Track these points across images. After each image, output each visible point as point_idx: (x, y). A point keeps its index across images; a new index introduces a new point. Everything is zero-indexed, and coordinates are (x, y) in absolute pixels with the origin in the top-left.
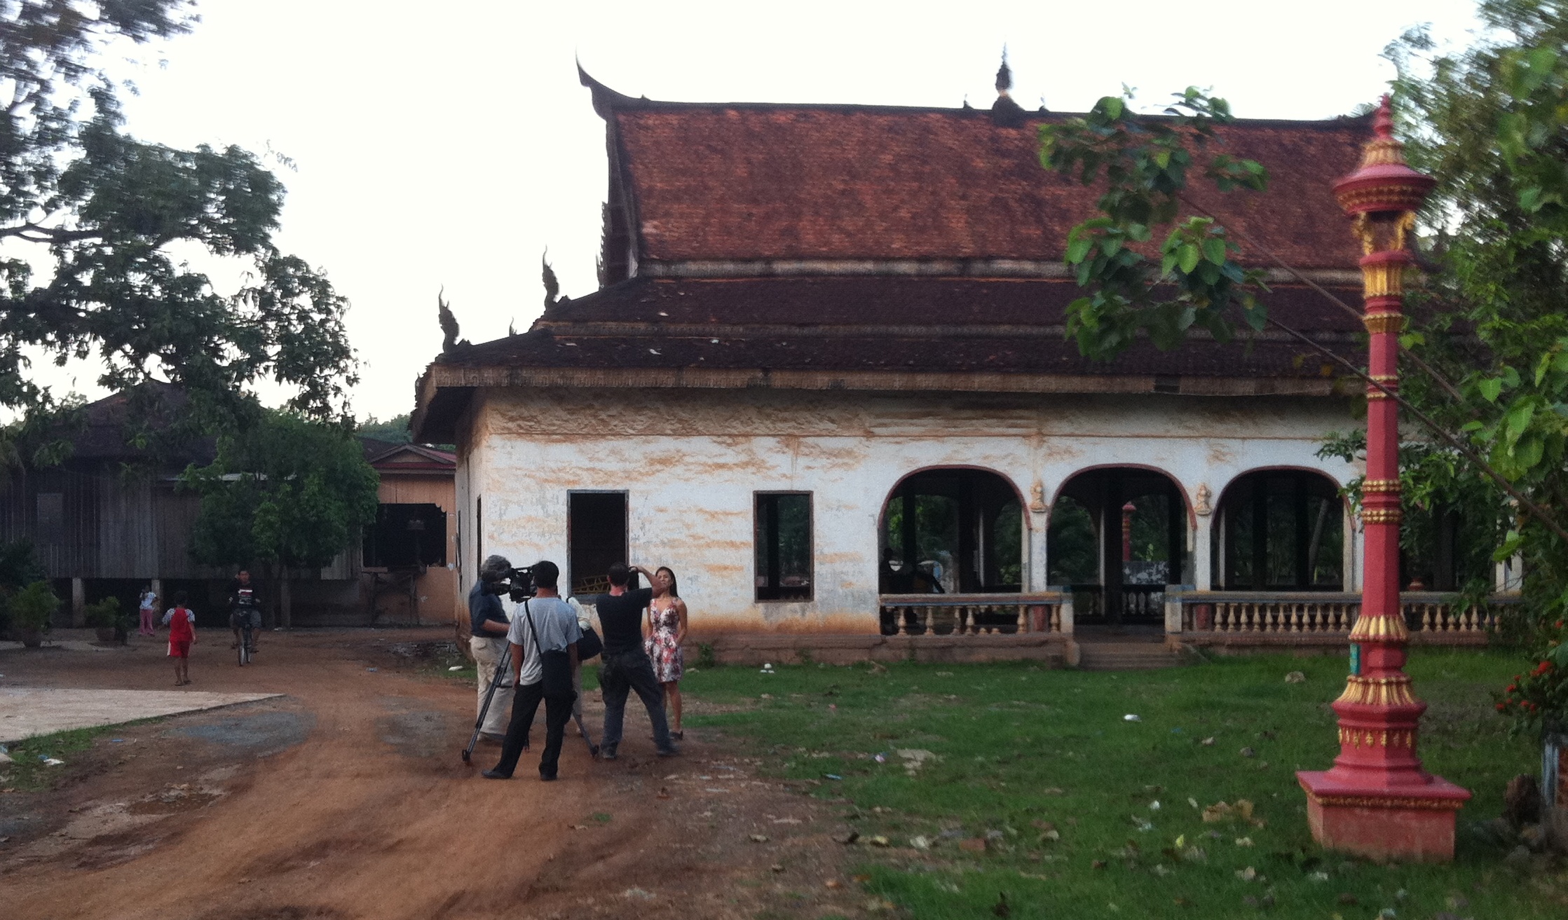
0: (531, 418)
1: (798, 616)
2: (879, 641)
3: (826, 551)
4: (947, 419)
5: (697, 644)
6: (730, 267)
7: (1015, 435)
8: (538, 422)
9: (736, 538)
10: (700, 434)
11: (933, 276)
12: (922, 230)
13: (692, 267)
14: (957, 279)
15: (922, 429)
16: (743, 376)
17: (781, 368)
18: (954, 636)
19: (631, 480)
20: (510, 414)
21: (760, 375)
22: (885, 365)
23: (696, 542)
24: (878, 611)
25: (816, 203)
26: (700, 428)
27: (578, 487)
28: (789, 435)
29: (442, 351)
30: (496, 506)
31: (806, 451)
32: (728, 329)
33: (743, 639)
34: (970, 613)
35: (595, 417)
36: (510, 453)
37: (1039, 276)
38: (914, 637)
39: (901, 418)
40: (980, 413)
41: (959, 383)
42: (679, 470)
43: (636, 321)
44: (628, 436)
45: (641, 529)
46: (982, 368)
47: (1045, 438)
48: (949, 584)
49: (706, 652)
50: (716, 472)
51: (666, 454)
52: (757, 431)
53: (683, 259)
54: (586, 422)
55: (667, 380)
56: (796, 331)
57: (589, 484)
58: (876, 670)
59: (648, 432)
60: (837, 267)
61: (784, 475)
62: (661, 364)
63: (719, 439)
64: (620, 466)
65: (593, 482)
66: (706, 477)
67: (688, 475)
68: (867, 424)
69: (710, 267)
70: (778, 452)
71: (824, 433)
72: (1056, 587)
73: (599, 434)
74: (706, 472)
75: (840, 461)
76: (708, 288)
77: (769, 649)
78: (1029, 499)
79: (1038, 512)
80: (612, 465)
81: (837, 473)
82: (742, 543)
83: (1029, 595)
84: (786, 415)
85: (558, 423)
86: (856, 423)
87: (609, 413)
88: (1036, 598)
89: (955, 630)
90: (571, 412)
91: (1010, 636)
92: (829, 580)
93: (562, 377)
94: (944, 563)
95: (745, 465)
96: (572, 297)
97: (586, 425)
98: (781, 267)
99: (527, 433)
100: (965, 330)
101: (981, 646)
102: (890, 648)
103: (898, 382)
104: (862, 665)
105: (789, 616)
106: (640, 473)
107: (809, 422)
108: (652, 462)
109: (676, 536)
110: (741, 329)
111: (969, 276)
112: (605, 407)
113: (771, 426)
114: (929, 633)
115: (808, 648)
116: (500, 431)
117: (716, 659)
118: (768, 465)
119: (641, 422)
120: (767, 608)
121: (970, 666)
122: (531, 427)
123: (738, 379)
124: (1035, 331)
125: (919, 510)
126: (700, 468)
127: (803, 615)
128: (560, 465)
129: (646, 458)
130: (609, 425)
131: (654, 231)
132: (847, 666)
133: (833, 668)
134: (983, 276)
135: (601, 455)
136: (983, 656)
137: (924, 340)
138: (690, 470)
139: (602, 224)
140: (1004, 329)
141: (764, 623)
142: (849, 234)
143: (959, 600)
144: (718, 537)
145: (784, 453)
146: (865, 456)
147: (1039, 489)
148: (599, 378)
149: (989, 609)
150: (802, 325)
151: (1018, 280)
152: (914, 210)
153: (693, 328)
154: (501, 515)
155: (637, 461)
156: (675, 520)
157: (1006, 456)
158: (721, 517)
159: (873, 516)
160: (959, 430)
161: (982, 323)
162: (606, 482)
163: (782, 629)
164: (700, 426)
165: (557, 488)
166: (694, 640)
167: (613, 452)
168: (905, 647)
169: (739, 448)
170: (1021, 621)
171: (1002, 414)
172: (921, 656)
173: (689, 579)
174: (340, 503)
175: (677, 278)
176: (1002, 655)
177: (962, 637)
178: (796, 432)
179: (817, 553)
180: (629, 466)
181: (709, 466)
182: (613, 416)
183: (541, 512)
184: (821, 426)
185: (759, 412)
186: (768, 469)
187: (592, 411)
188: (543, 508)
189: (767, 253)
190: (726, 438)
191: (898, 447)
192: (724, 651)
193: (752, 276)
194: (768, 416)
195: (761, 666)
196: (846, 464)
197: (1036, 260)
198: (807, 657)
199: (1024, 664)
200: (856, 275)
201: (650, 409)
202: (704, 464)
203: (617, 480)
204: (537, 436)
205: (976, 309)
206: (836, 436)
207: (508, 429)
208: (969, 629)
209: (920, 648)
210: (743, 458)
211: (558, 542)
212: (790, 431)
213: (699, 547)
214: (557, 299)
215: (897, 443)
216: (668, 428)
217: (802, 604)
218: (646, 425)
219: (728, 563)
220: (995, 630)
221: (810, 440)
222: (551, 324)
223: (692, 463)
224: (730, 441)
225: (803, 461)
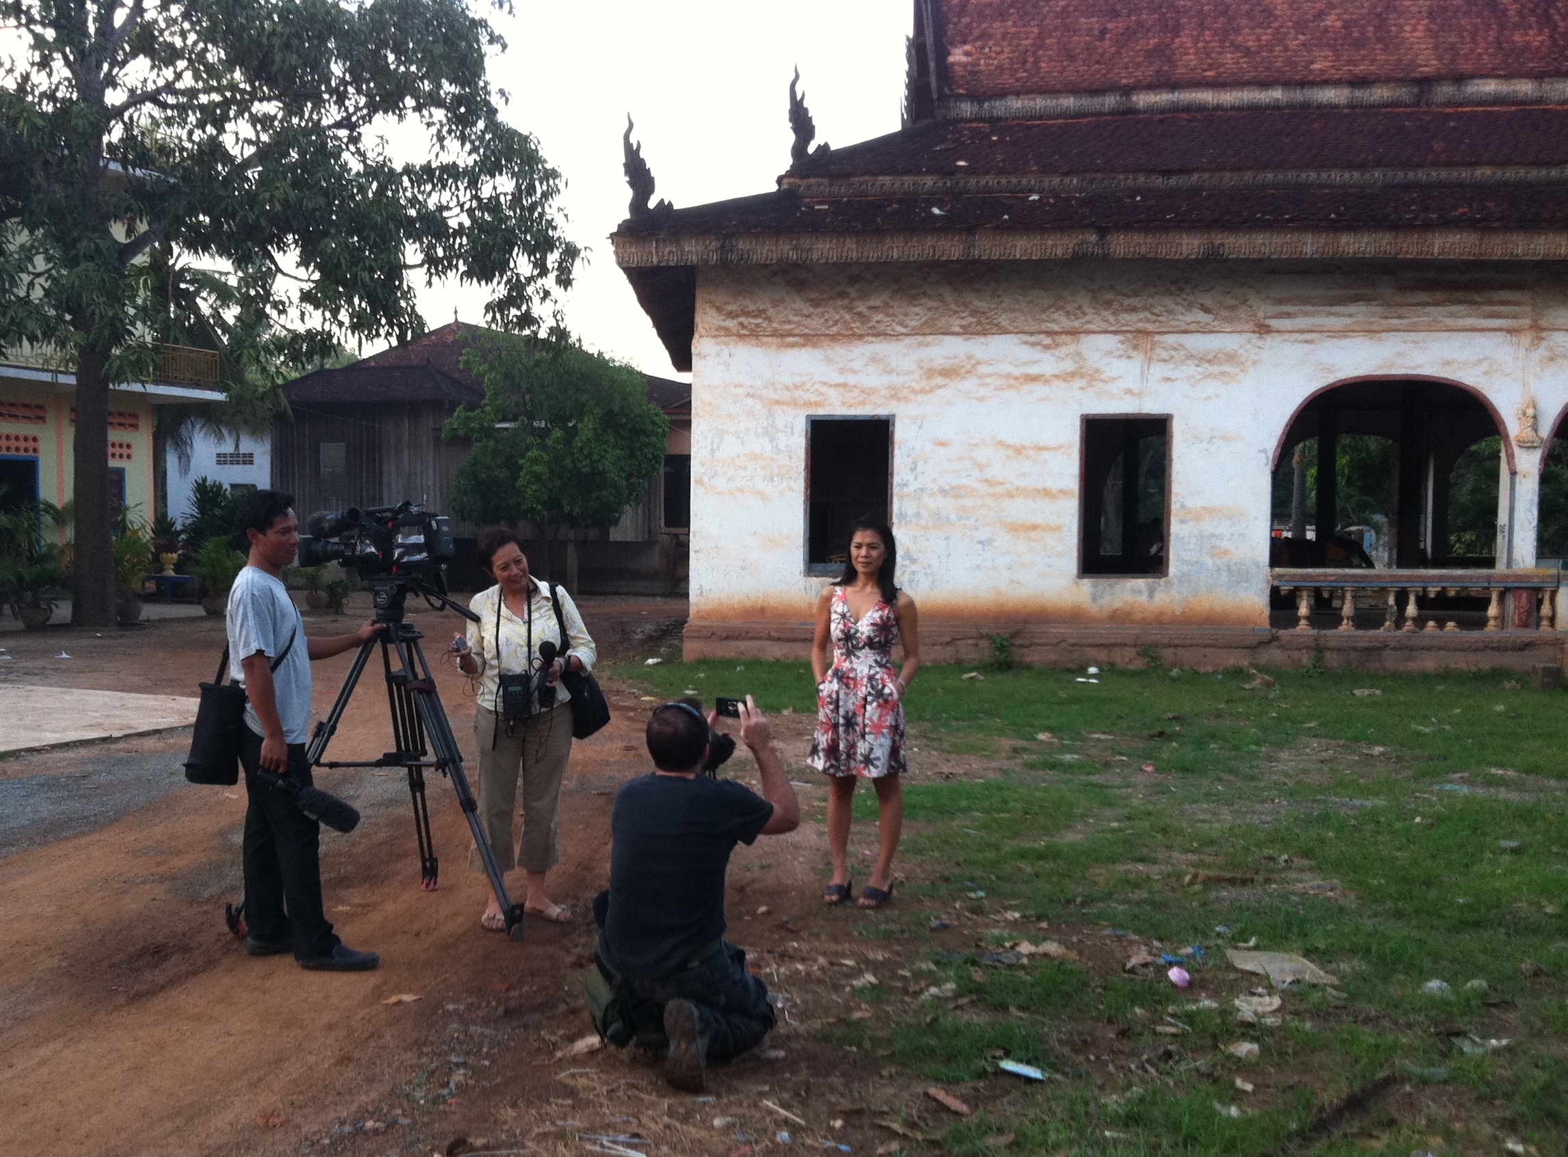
0: (760, 313)
1: (1143, 598)
2: (1267, 636)
3: (1190, 503)
4: (1387, 304)
5: (988, 637)
6: (1069, 102)
7: (1495, 330)
8: (769, 319)
9: (1053, 484)
10: (1004, 331)
11: (1372, 106)
12: (1358, 44)
13: (1016, 104)
14: (1409, 110)
15: (1348, 321)
16: (1065, 241)
17: (1127, 227)
18: (1385, 631)
19: (899, 400)
20: (730, 308)
21: (1093, 238)
22: (1291, 220)
23: (991, 490)
24: (1268, 592)
25: (1200, 12)
26: (1004, 324)
27: (821, 412)
28: (1138, 331)
29: (628, 216)
30: (706, 438)
31: (1165, 355)
32: (1056, 181)
33: (1057, 630)
34: (1412, 599)
35: (849, 309)
36: (727, 365)
37: (1540, 101)
38: (1323, 632)
39: (1314, 305)
40: (1439, 296)
41: (1410, 246)
42: (969, 384)
43: (920, 173)
44: (897, 336)
45: (912, 470)
46: (1447, 224)
47: (1544, 334)
48: (1381, 555)
49: (1002, 648)
50: (1027, 387)
51: (951, 362)
52: (1092, 327)
53: (1003, 94)
54: (837, 317)
55: (952, 248)
56: (1157, 181)
57: (838, 407)
58: (1256, 683)
59: (926, 331)
60: (1228, 97)
61: (1129, 391)
62: (946, 227)
63: (1032, 339)
64: (885, 379)
65: (843, 403)
66: (1010, 394)
67: (983, 392)
68: (1260, 314)
69: (1041, 103)
70: (1121, 356)
71: (1192, 327)
72: (1552, 562)
73: (854, 335)
74: (1010, 387)
75: (1215, 369)
76: (1035, 130)
77: (1098, 646)
78: (1514, 427)
79: (1528, 446)
80: (872, 378)
81: (1210, 387)
82: (1061, 491)
83: (1509, 572)
84: (1134, 301)
85: (796, 319)
86: (1242, 312)
87: (872, 303)
88: (1518, 578)
89: (1388, 623)
90: (816, 303)
91: (1474, 635)
92: (1192, 546)
93: (796, 248)
94: (1377, 528)
95: (1072, 375)
96: (834, 147)
97: (836, 323)
98: (1143, 100)
99: (752, 335)
100: (1421, 175)
101: (1429, 648)
102: (1283, 647)
103: (1310, 245)
104: (1238, 673)
105: (1129, 598)
106: (914, 391)
107: (1170, 312)
108: (930, 373)
109: (963, 481)
110: (1075, 181)
111: (1428, 105)
112: (865, 296)
113: (1112, 319)
114: (1345, 627)
115: (1156, 645)
116: (714, 333)
117: (1017, 659)
118: (1104, 376)
119: (917, 314)
120: (1095, 586)
121: (1408, 679)
122: (757, 325)
123: (1058, 246)
124: (1534, 174)
125: (1343, 461)
126: (1003, 381)
127: (1151, 596)
128: (797, 380)
129: (921, 368)
130: (869, 320)
131: (964, 59)
132: (1215, 673)
133: (1194, 677)
134: (1449, 104)
135: (856, 365)
136: (1429, 663)
137: (1354, 191)
138: (986, 385)
139: (906, 66)
140: (1483, 173)
141: (1092, 608)
142: (1248, 52)
143: (1395, 579)
144: (1024, 483)
145: (1129, 357)
146: (1255, 363)
147: (1530, 412)
148: (850, 249)
149: (1442, 593)
150: (1167, 173)
151: (1504, 109)
152: (1346, 17)
153: (1004, 181)
154: (713, 452)
155: (907, 373)
156: (962, 458)
157: (1480, 361)
158: (1031, 453)
159: (1265, 451)
160: (1405, 321)
161: (1448, 164)
162: (863, 403)
163: (1118, 617)
164: (1004, 320)
165: (792, 412)
166: (984, 631)
167: (873, 360)
168: (1308, 648)
169: (1063, 351)
170: (1492, 611)
171: (1476, 298)
172: (1332, 660)
173: (980, 542)
174: (619, 451)
175: (993, 120)
176: (1461, 662)
177: (1399, 633)
178: (1150, 327)
179: (1175, 506)
180: (896, 380)
181: (1016, 379)
182: (875, 308)
183: (768, 448)
184: (1190, 317)
185: (1094, 298)
186: (1105, 382)
187: (846, 302)
188: (772, 440)
189: (1124, 81)
190: (1043, 336)
191: (1307, 347)
192: (1028, 647)
193: (1101, 114)
194: (1108, 304)
195: (1082, 671)
196: (1223, 374)
197: (1539, 76)
198: (1154, 659)
199: (1497, 675)
200: (1255, 109)
201: (930, 297)
202: (1008, 376)
203: (879, 401)
204: (765, 339)
205: (1437, 146)
206: (1211, 332)
207: (726, 329)
208: (1409, 623)
209: (1332, 649)
210: (1069, 366)
211: (791, 489)
212: (1141, 325)
213: (996, 496)
214: (811, 149)
215: (1306, 342)
216: (956, 324)
217: (1150, 581)
218: (922, 321)
219: (1038, 519)
220: (1450, 625)
221: (1171, 339)
222: (798, 181)
223: (990, 375)
224: (1047, 341)
225: (1158, 370)
